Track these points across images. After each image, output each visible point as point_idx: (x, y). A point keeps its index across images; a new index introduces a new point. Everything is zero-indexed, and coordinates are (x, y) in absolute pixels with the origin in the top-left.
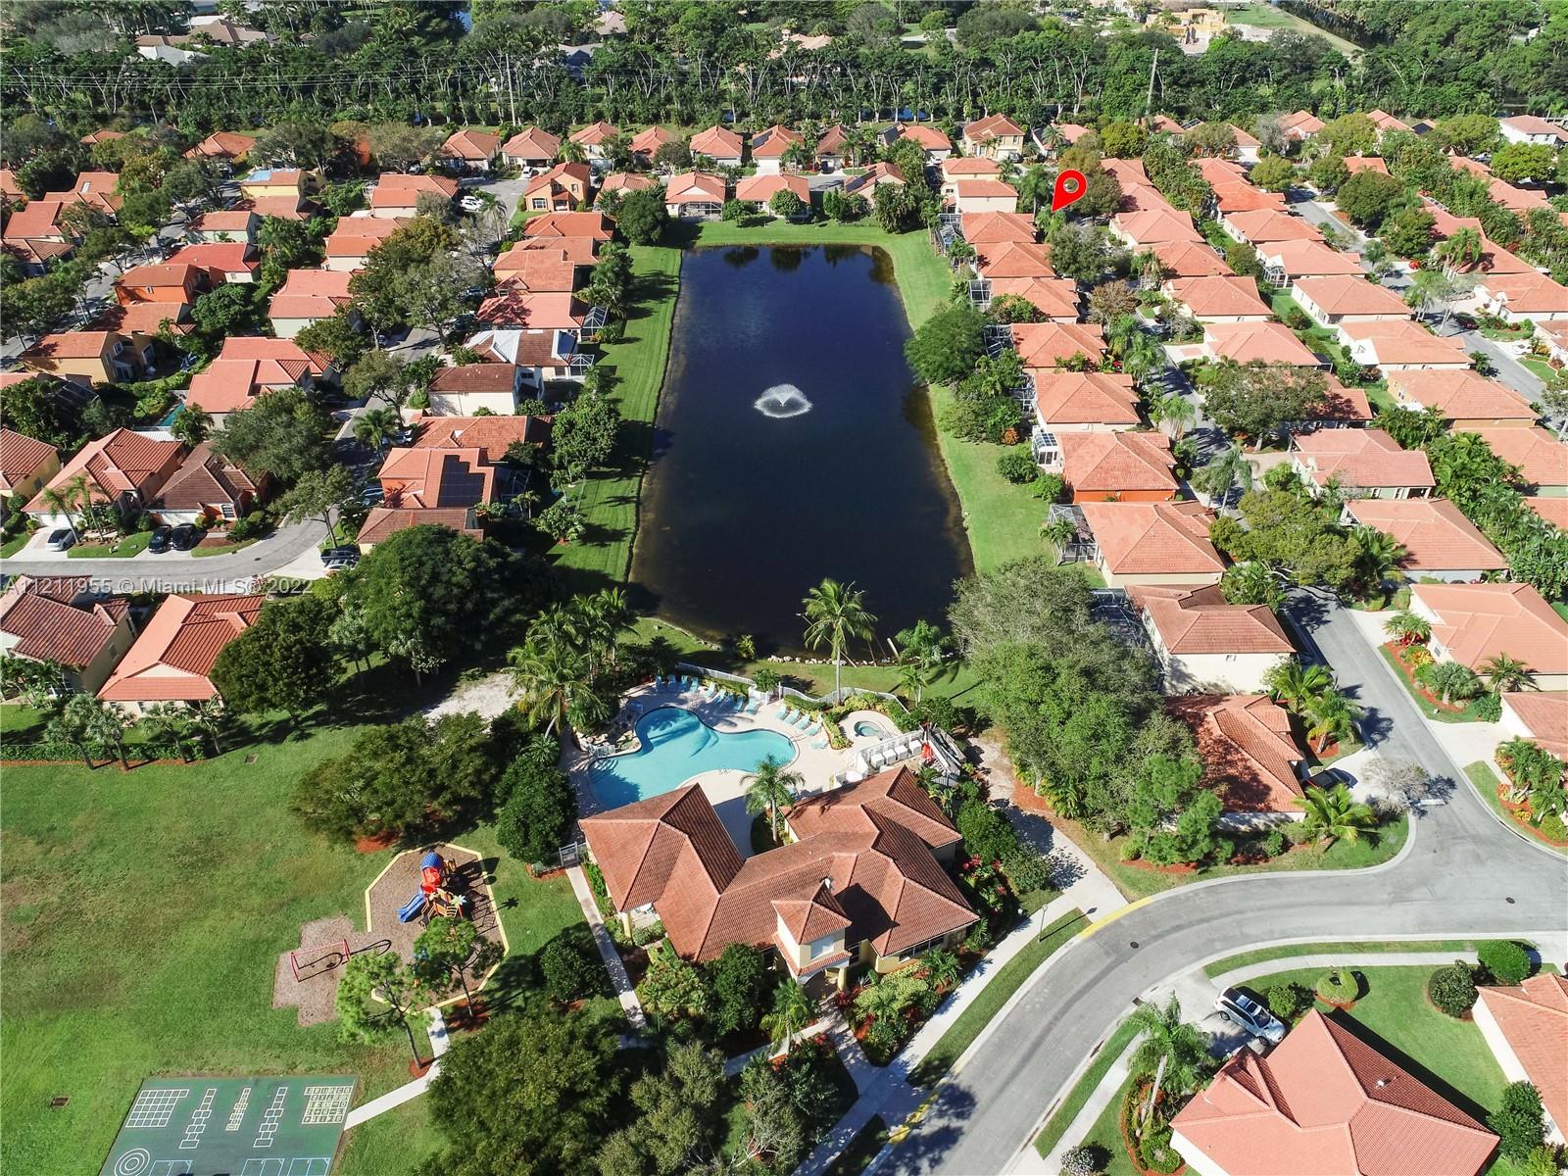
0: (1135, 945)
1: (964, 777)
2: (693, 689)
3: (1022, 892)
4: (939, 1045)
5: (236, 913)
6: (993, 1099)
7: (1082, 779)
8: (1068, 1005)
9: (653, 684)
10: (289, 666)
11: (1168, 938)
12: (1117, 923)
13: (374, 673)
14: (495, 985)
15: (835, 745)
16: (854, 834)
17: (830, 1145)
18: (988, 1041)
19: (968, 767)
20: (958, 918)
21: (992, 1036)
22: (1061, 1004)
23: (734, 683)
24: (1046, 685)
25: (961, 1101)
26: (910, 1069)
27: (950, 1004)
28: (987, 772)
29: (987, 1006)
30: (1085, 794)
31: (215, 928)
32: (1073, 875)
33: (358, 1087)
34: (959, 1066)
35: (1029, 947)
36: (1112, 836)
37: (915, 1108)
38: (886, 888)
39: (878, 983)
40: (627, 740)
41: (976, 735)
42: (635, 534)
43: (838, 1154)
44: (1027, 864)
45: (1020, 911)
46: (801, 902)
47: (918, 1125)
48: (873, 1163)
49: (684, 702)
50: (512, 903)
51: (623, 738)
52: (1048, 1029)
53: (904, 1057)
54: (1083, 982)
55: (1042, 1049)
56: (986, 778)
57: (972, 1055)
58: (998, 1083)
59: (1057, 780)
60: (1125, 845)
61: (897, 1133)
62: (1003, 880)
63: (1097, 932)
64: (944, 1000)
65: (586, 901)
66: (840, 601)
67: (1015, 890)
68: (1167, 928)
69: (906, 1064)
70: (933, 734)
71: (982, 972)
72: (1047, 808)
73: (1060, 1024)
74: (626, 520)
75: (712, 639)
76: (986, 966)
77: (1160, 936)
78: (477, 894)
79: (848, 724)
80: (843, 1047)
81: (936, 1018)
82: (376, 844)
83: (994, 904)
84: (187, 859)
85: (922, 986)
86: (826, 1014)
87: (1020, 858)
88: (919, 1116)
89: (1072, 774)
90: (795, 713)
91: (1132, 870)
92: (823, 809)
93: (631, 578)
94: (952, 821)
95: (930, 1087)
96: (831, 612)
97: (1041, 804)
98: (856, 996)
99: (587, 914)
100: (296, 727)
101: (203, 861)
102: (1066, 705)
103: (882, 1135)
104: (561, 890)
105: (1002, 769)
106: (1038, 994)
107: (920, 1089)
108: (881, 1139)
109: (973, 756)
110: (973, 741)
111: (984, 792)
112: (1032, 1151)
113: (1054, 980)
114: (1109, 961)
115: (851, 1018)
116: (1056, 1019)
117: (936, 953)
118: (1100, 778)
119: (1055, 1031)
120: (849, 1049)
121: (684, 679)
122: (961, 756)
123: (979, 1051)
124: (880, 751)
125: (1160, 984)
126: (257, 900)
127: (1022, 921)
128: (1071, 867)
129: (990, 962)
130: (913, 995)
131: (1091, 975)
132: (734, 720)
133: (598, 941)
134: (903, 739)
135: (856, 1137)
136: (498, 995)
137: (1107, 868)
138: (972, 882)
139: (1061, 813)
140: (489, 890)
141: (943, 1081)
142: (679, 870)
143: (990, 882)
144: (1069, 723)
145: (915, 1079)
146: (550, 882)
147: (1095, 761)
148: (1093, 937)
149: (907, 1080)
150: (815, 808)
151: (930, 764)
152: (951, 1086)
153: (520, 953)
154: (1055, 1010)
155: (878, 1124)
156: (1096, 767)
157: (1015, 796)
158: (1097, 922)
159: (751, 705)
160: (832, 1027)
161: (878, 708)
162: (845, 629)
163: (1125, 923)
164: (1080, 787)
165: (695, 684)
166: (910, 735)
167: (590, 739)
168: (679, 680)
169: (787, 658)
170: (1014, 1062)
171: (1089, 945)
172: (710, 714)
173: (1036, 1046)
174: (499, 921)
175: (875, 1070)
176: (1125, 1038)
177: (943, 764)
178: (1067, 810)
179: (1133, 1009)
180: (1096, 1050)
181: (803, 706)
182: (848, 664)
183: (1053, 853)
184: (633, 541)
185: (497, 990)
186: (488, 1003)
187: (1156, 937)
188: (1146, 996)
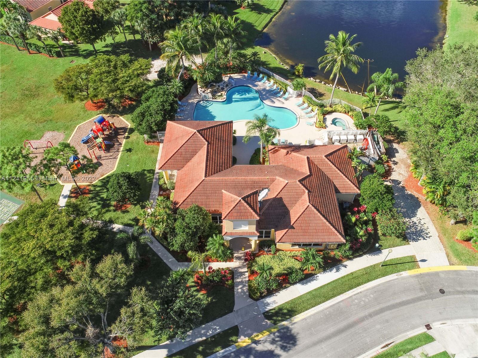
0: (442, 292)
1: (380, 161)
2: (263, 81)
3: (384, 235)
4: (292, 301)
5: (28, 119)
6: (308, 347)
7: (451, 183)
8: (382, 311)
9: (246, 75)
10: (84, 20)
11: (466, 296)
12: (437, 274)
13: (135, 41)
14: (100, 184)
15: (317, 125)
16: (296, 171)
17: (203, 332)
18: (322, 311)
19: (384, 157)
20: (332, 237)
21: (326, 309)
22: (378, 308)
23: (283, 83)
24: (450, 117)
25: (288, 340)
26: (269, 308)
27: (310, 281)
28: (396, 163)
29: (331, 290)
30: (449, 193)
31: (17, 122)
32: (420, 236)
33: (21, 207)
34: (298, 318)
35: (374, 267)
36: (457, 223)
37: (260, 331)
38: (297, 205)
39: (275, 253)
40: (221, 95)
41: (398, 143)
42: (277, 13)
43: (204, 338)
44: (392, 220)
45: (377, 245)
46: (235, 197)
47: (256, 342)
48: (221, 352)
49: (256, 86)
50: (129, 150)
51: (219, 94)
52: (362, 320)
53: (269, 300)
54: (398, 301)
55: (352, 330)
56: (393, 166)
57: (309, 315)
58: (315, 339)
59: (434, 179)
60: (462, 231)
61: (243, 341)
62: (375, 224)
63: (421, 274)
64: (307, 277)
66: (344, 44)
67: (380, 232)
68: (469, 289)
69: (268, 304)
70: (373, 135)
71: (338, 270)
72: (422, 194)
73: (371, 320)
74: (276, 6)
75: (287, 64)
76: (343, 268)
77: (463, 293)
78: (118, 141)
79: (329, 118)
80: (239, 280)
81: (298, 286)
82: (94, 108)
83: (361, 236)
84: (27, 92)
85: (297, 265)
86: (239, 258)
87: (390, 216)
88: (260, 337)
89: (445, 179)
90: (306, 105)
91: (461, 247)
92: (288, 153)
93: (265, 30)
94: (359, 182)
95: (275, 323)
96: (338, 51)
97: (419, 190)
98: (258, 256)
99: (157, 167)
100: (95, 54)
101: (31, 95)
102: (459, 134)
103: (234, 338)
104: (153, 151)
105: (405, 164)
106: (366, 296)
107: (269, 322)
108: (232, 341)
109: (391, 153)
110: (395, 146)
111: (388, 173)
113: (379, 292)
114: (420, 294)
115: (250, 267)
116: (370, 316)
117: (313, 251)
118: (463, 187)
119: (365, 323)
120: (242, 282)
121: (261, 76)
122: (383, 150)
123: (314, 315)
124: (339, 135)
125: (449, 322)
126: (38, 116)
127: (376, 251)
128: (422, 231)
129: (345, 266)
130: (290, 268)
131: (404, 298)
132: (275, 100)
133: (154, 180)
134: (355, 132)
135: (219, 334)
136: (98, 189)
137: (445, 239)
138: (354, 219)
139: (429, 200)
140: (124, 142)
141: (285, 323)
142: (195, 159)
143: (366, 223)
144: (456, 145)
145: (268, 315)
146: (151, 146)
147: (465, 175)
148: (417, 276)
149: (264, 314)
150: (284, 151)
151: (365, 149)
152: (287, 328)
154: (372, 310)
155: (235, 331)
156: (463, 179)
157: (406, 181)
158: (424, 268)
159: (287, 95)
160: (239, 267)
161: (350, 113)
162: (342, 62)
163: (442, 275)
164: (448, 188)
165: (265, 79)
166: (360, 131)
167: (203, 90)
168: (259, 76)
169: (318, 80)
171: (412, 279)
172: (265, 95)
173: (350, 326)
174: (119, 156)
175: (250, 300)
176: (409, 347)
177: (371, 152)
178: (434, 199)
179: (424, 330)
180: (387, 345)
181: (311, 102)
182: (347, 91)
183: (414, 219)
184: (275, 15)
185: (99, 187)
186: (92, 191)
187: (459, 292)
188: (435, 325)
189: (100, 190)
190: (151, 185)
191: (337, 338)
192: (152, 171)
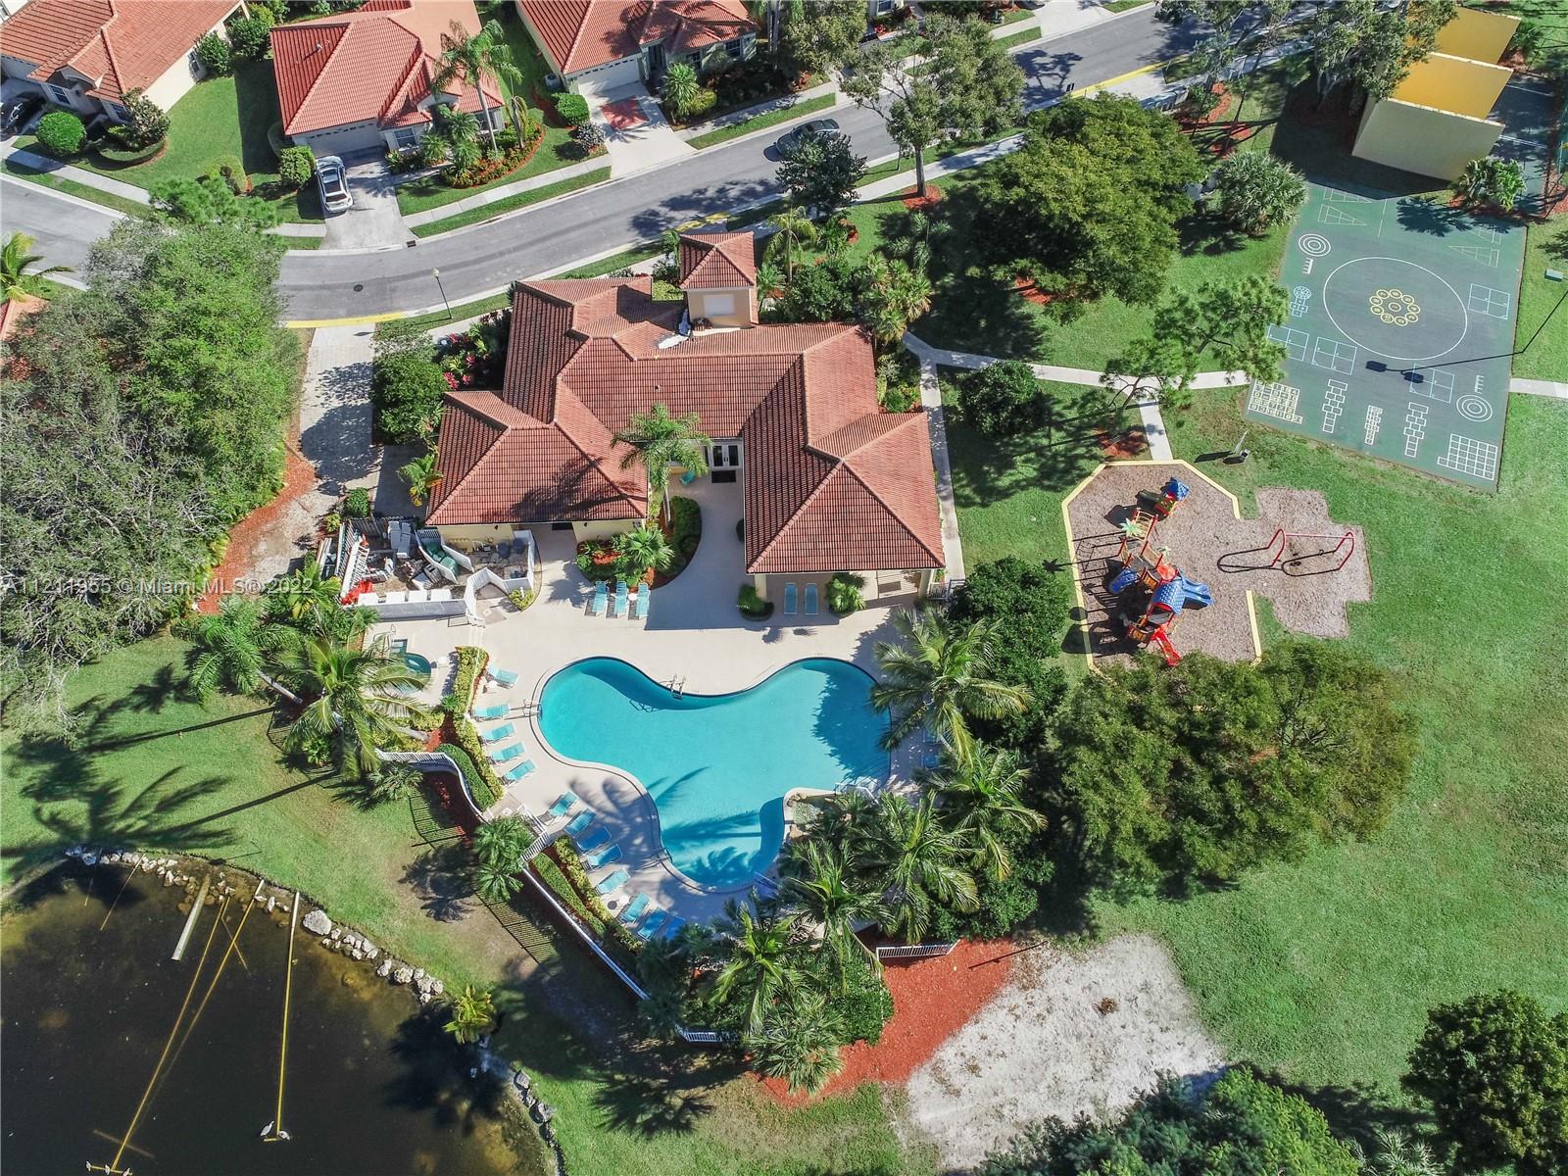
6: (617, 215)
8: (479, 260)
11: (318, 284)
14: (1082, 463)
22: (485, 264)
25: (645, 223)
34: (624, 248)
35: (466, 316)
37: (688, 231)
47: (697, 218)
52: (516, 249)
55: (539, 236)
58: (601, 225)
61: (719, 219)
63: (382, 313)
65: (950, 537)
68: (308, 292)
73: (502, 249)
77: (323, 287)
78: (1099, 600)
88: (690, 224)
95: (662, 240)
99: (953, 516)
103: (735, 219)
106: (498, 279)
112: (614, 175)
113: (470, 286)
114: (399, 284)
116: (499, 255)
119: (513, 245)
133: (948, 477)
135: (758, 222)
136: (1081, 451)
140: (1081, 598)
141: (650, 242)
148: (390, 310)
152: (645, 236)
153: (1048, 494)
154: (496, 261)
155: (732, 226)
158: (370, 323)
170: (573, 235)
171: (402, 304)
173: (542, 240)
174: (1072, 547)
179: (419, 241)
180: (492, 221)
183: (335, 404)
185: (1082, 457)
186: (1095, 444)
187: (329, 288)
188: (400, 246)
189: (1074, 449)
190: (953, 465)
191: (569, 225)
192: (962, 502)
